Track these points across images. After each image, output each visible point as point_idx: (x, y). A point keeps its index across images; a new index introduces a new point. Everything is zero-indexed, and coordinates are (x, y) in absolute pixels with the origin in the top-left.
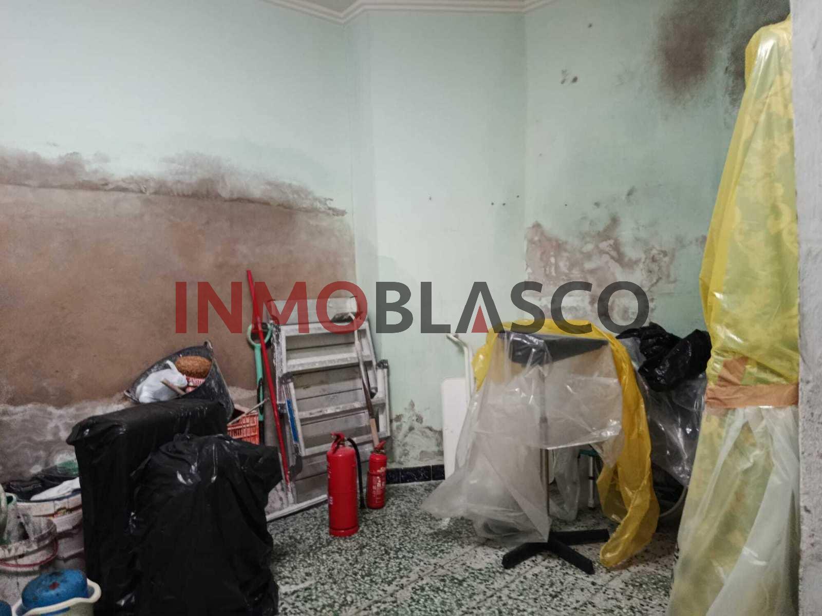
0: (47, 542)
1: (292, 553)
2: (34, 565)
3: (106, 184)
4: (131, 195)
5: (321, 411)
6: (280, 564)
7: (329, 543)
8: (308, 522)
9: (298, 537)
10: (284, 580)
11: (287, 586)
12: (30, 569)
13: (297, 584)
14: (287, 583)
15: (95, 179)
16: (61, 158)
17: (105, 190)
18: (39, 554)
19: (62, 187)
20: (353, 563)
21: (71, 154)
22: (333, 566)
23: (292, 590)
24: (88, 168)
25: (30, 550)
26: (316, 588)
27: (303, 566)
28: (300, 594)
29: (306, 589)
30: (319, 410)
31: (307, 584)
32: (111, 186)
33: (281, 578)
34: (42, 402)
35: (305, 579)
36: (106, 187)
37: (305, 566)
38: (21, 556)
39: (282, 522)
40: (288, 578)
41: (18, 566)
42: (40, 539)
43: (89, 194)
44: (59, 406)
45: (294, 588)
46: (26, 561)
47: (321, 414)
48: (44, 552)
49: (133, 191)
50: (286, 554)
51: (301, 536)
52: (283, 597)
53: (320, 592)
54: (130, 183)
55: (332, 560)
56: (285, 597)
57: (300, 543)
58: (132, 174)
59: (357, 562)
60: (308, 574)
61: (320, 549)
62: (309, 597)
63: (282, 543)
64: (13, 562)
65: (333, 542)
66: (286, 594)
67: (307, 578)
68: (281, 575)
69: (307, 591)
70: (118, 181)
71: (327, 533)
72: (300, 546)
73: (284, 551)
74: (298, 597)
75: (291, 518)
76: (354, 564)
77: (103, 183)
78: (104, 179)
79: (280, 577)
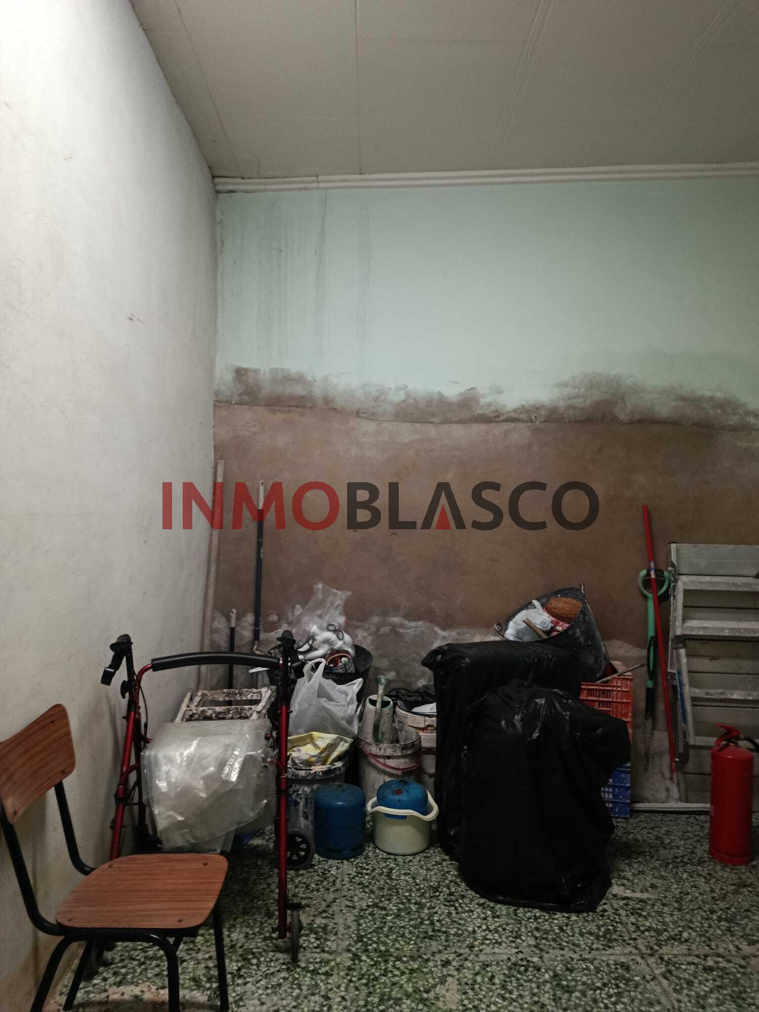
0: (410, 752)
1: (649, 855)
2: (398, 769)
3: (498, 416)
4: (520, 425)
5: (722, 694)
6: (627, 861)
7: (701, 862)
8: (689, 829)
9: (667, 841)
10: (622, 880)
11: (622, 888)
12: (395, 772)
13: (633, 891)
14: (623, 885)
15: (488, 412)
16: (461, 394)
17: (497, 422)
18: (402, 760)
19: (460, 422)
20: (717, 898)
21: (470, 390)
22: (689, 890)
23: (625, 895)
24: (482, 402)
25: (395, 754)
26: (653, 905)
27: (653, 875)
28: (631, 903)
29: (641, 901)
30: (720, 691)
31: (645, 896)
32: (502, 418)
33: (620, 877)
34: (431, 622)
35: (647, 890)
36: (498, 419)
37: (656, 876)
38: (389, 757)
39: (658, 817)
40: (628, 880)
41: (385, 765)
42: (405, 748)
43: (483, 427)
44: (444, 628)
45: (628, 893)
46: (391, 762)
47: (723, 697)
48: (407, 760)
49: (522, 421)
50: (642, 854)
51: (672, 841)
52: (610, 897)
53: (655, 912)
54: (521, 413)
55: (692, 883)
56: (612, 899)
57: (665, 848)
58: (524, 403)
59: (724, 898)
60: (653, 886)
61: (686, 864)
62: (638, 911)
63: (644, 841)
64: (382, 760)
65: (707, 864)
66: (615, 896)
67: (650, 889)
68: (622, 874)
69: (641, 904)
70: (508, 412)
71: (705, 851)
72: (662, 852)
73: (641, 849)
74: (627, 905)
75: (672, 817)
76: (717, 900)
77: (496, 414)
78: (497, 411)
79: (620, 875)
